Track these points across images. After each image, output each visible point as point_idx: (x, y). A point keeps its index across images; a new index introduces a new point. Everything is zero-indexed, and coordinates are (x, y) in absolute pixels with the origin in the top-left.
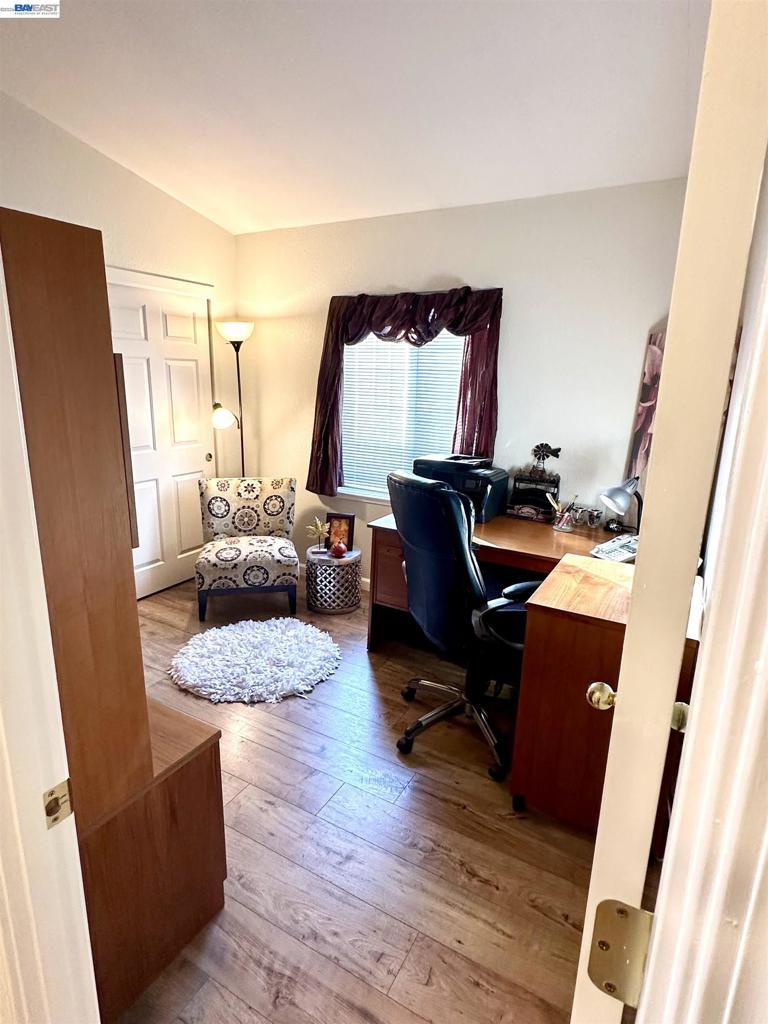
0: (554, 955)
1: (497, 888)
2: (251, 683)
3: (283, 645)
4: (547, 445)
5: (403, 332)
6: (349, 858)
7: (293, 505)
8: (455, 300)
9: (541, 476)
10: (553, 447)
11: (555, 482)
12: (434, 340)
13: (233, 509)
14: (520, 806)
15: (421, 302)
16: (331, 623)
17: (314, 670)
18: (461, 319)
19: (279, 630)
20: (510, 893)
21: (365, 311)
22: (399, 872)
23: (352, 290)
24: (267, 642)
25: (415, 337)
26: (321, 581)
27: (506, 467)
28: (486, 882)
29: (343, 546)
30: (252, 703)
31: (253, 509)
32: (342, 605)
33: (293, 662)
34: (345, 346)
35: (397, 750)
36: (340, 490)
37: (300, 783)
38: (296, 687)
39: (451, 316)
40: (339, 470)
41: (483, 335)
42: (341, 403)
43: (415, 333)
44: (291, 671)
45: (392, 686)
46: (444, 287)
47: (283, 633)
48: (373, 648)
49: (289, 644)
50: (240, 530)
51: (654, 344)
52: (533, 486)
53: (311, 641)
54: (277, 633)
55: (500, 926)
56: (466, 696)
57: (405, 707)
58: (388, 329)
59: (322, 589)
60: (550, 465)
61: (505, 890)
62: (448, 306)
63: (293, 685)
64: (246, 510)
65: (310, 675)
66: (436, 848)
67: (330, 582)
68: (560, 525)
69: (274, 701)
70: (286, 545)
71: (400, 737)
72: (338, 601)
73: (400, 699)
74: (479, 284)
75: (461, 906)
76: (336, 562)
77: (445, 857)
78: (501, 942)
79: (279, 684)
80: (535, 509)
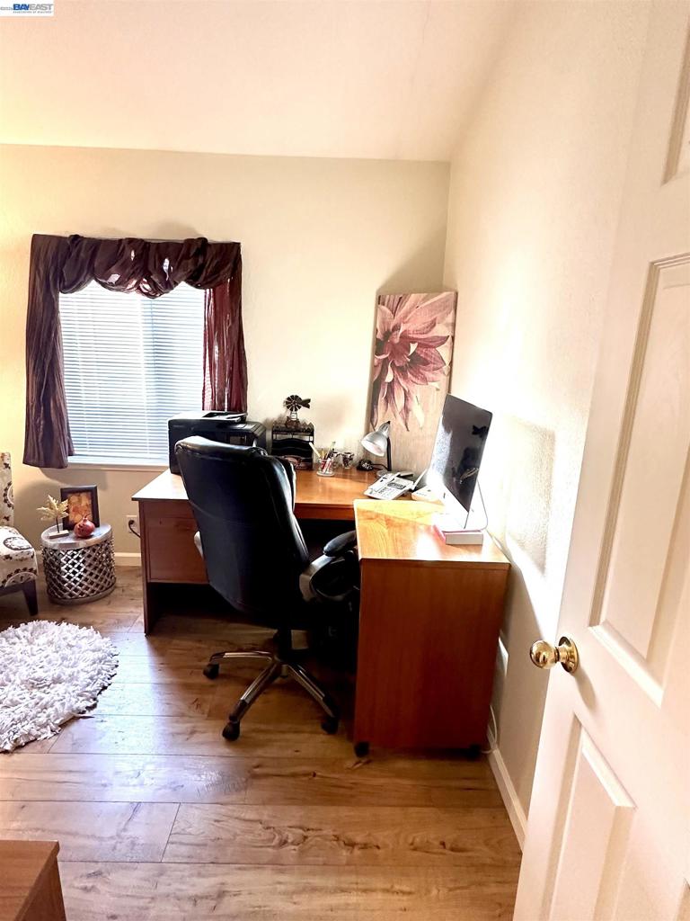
0: (450, 890)
1: (378, 847)
2: (8, 722)
3: (35, 659)
4: (297, 397)
5: (135, 282)
6: (221, 894)
7: (10, 484)
8: (192, 252)
9: (296, 427)
10: (303, 398)
11: (310, 432)
12: (171, 292)
14: (362, 751)
15: (152, 252)
16: (89, 613)
17: (91, 678)
18: (201, 273)
19: (24, 641)
20: (391, 846)
21: (82, 255)
22: (280, 883)
23: (64, 229)
24: (13, 661)
25: (147, 287)
26: (68, 569)
27: (260, 420)
28: (365, 846)
29: (89, 524)
30: (18, 747)
32: (97, 589)
33: (59, 677)
34: (61, 294)
35: (223, 738)
36: (70, 459)
37: (125, 830)
38: (75, 707)
39: (191, 267)
40: (67, 438)
41: (225, 288)
42: (60, 360)
43: (148, 283)
44: (60, 688)
45: (189, 667)
46: (179, 236)
47: (30, 643)
48: (152, 630)
49: (44, 654)
51: (384, 305)
52: (290, 436)
53: (73, 643)
54: (21, 646)
55: (397, 887)
56: (279, 658)
57: (212, 686)
58: (115, 278)
59: (69, 577)
60: (302, 415)
61: (386, 846)
62: (186, 257)
63: (69, 708)
65: (88, 685)
66: (305, 834)
67: (79, 568)
68: (324, 470)
69: (50, 734)
70: (11, 535)
71: (223, 724)
72: (92, 587)
73: (203, 680)
74: (215, 236)
75: (355, 886)
76: (82, 543)
77: (318, 839)
78: (405, 904)
79: (50, 711)
80: (297, 459)
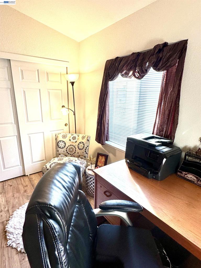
5: (132, 72)
7: (88, 146)
13: (67, 146)
18: (160, 61)
25: (138, 74)
31: (74, 146)
34: (109, 82)
41: (173, 70)
50: (69, 154)
64: (72, 146)
